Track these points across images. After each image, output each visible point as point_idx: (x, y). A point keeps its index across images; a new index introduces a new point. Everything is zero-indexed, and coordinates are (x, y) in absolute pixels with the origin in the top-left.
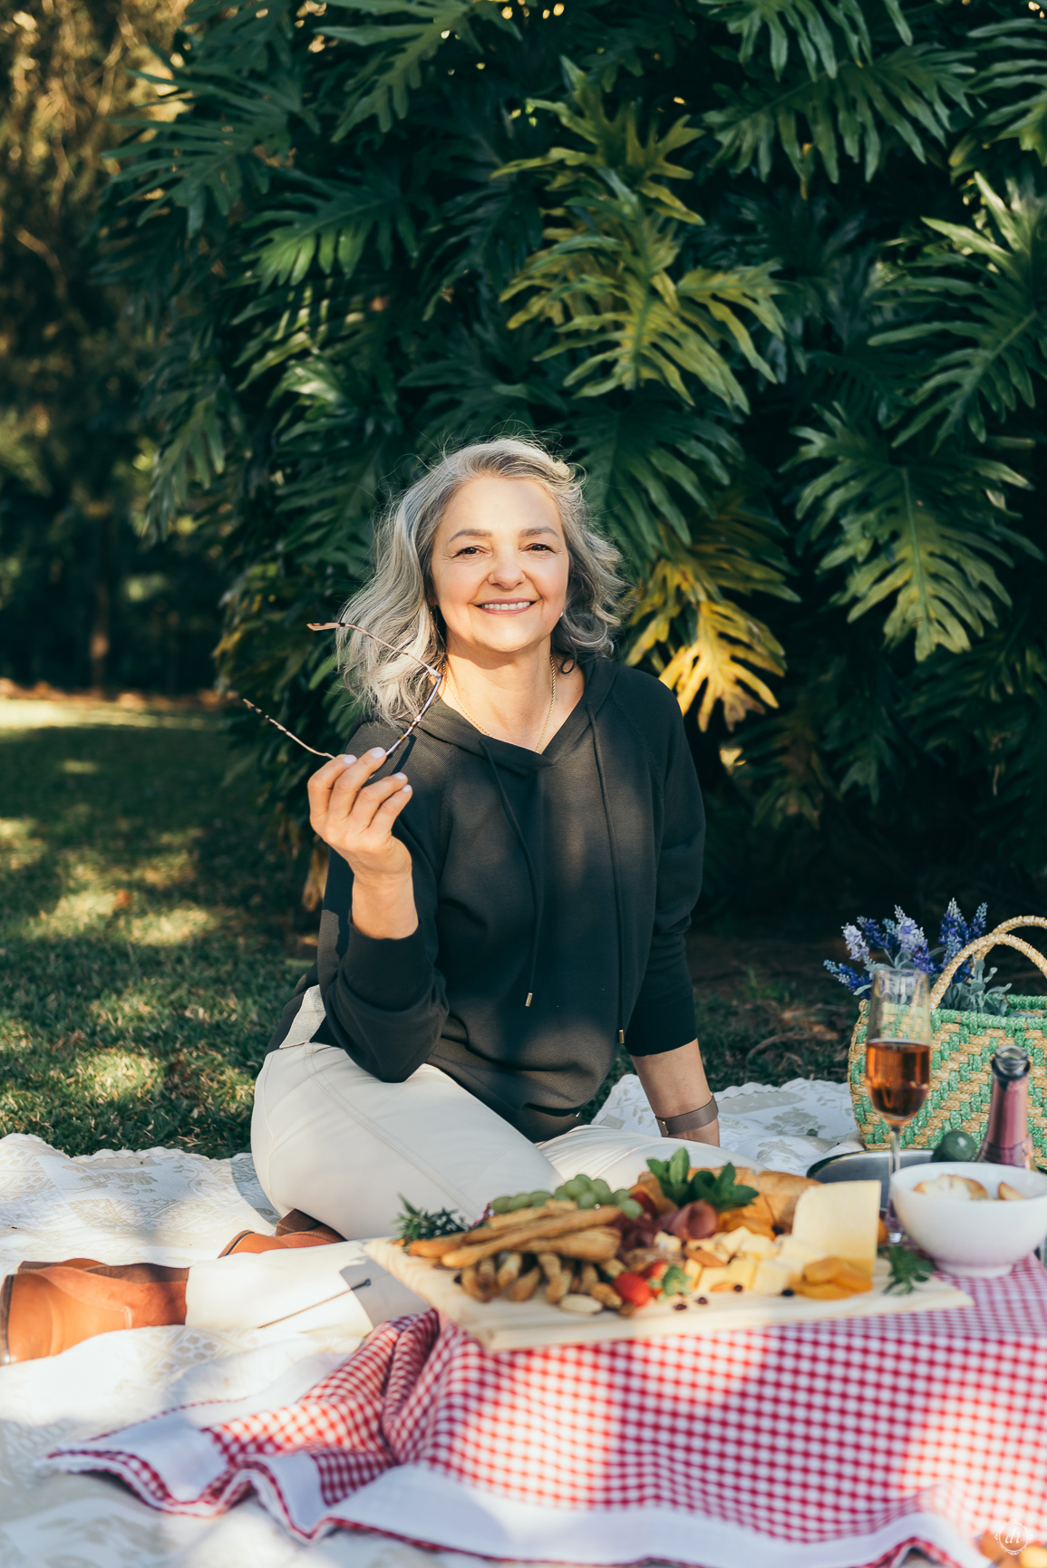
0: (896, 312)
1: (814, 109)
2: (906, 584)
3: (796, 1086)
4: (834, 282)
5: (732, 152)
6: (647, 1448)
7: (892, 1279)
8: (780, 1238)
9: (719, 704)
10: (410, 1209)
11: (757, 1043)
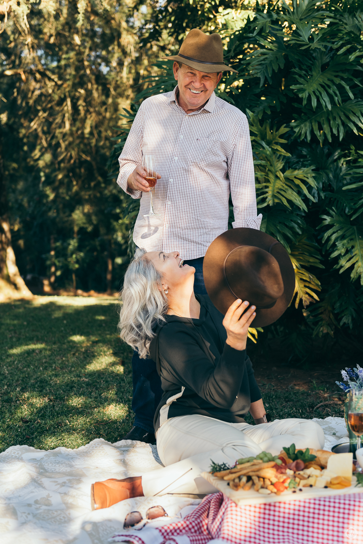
0: (350, 180)
1: (323, 120)
2: (357, 261)
3: (329, 419)
4: (331, 171)
5: (299, 134)
6: (286, 534)
7: (357, 483)
8: (323, 470)
9: (301, 300)
10: (214, 463)
11: (317, 405)
